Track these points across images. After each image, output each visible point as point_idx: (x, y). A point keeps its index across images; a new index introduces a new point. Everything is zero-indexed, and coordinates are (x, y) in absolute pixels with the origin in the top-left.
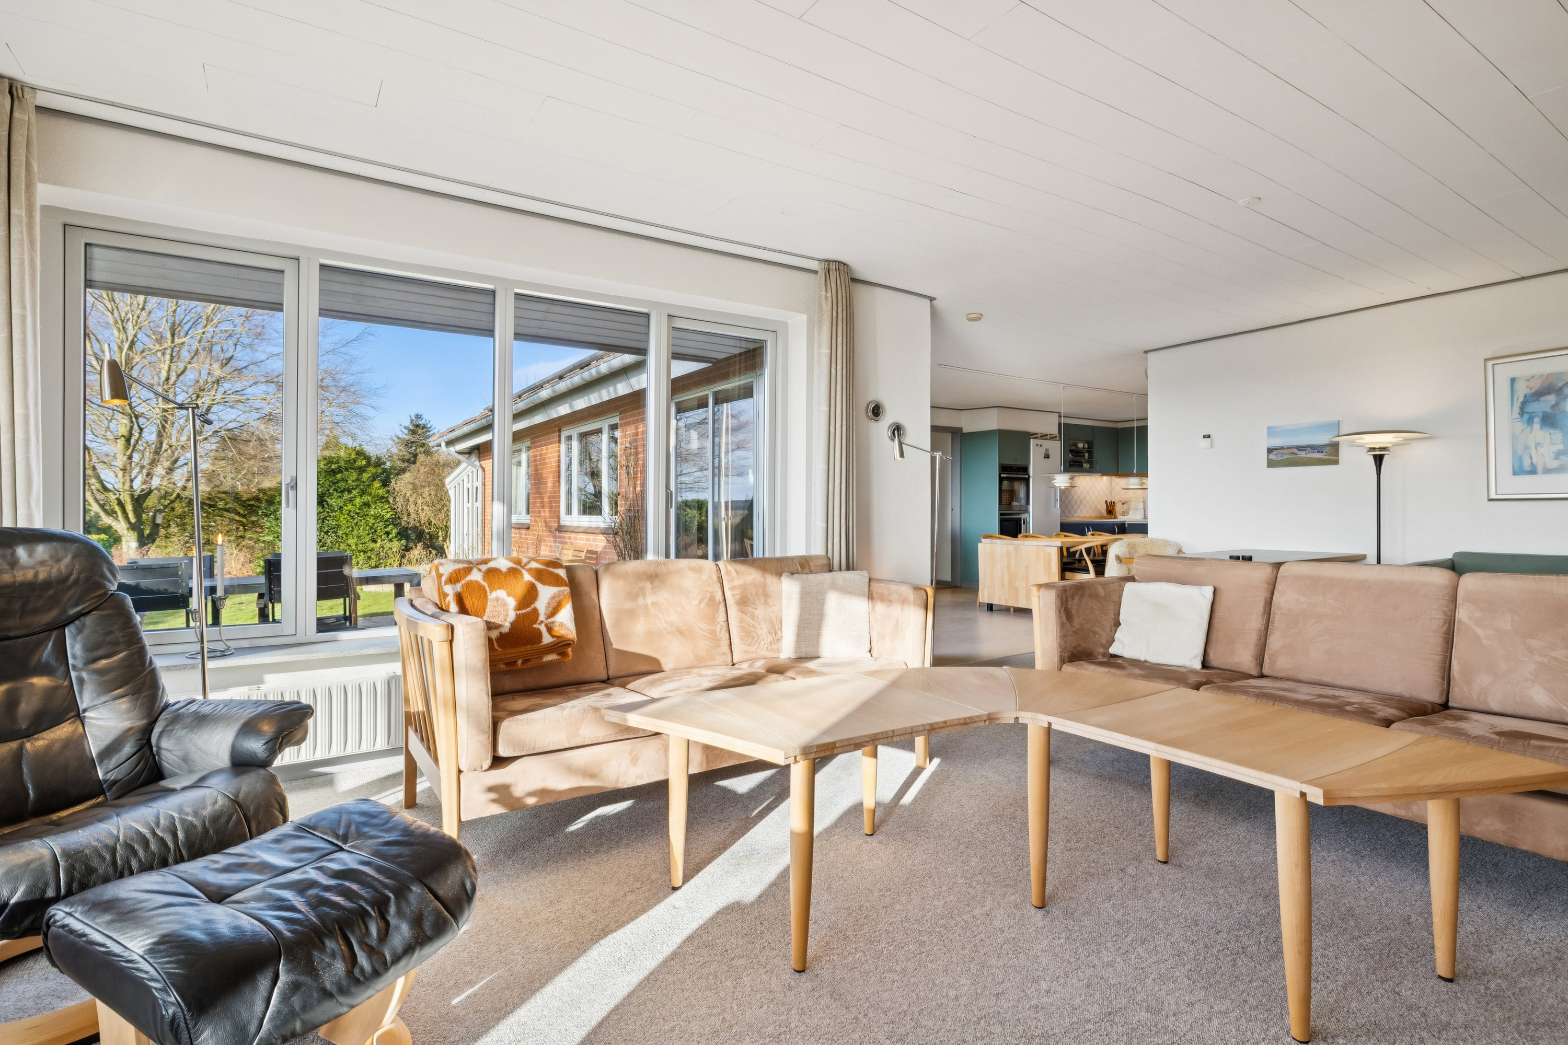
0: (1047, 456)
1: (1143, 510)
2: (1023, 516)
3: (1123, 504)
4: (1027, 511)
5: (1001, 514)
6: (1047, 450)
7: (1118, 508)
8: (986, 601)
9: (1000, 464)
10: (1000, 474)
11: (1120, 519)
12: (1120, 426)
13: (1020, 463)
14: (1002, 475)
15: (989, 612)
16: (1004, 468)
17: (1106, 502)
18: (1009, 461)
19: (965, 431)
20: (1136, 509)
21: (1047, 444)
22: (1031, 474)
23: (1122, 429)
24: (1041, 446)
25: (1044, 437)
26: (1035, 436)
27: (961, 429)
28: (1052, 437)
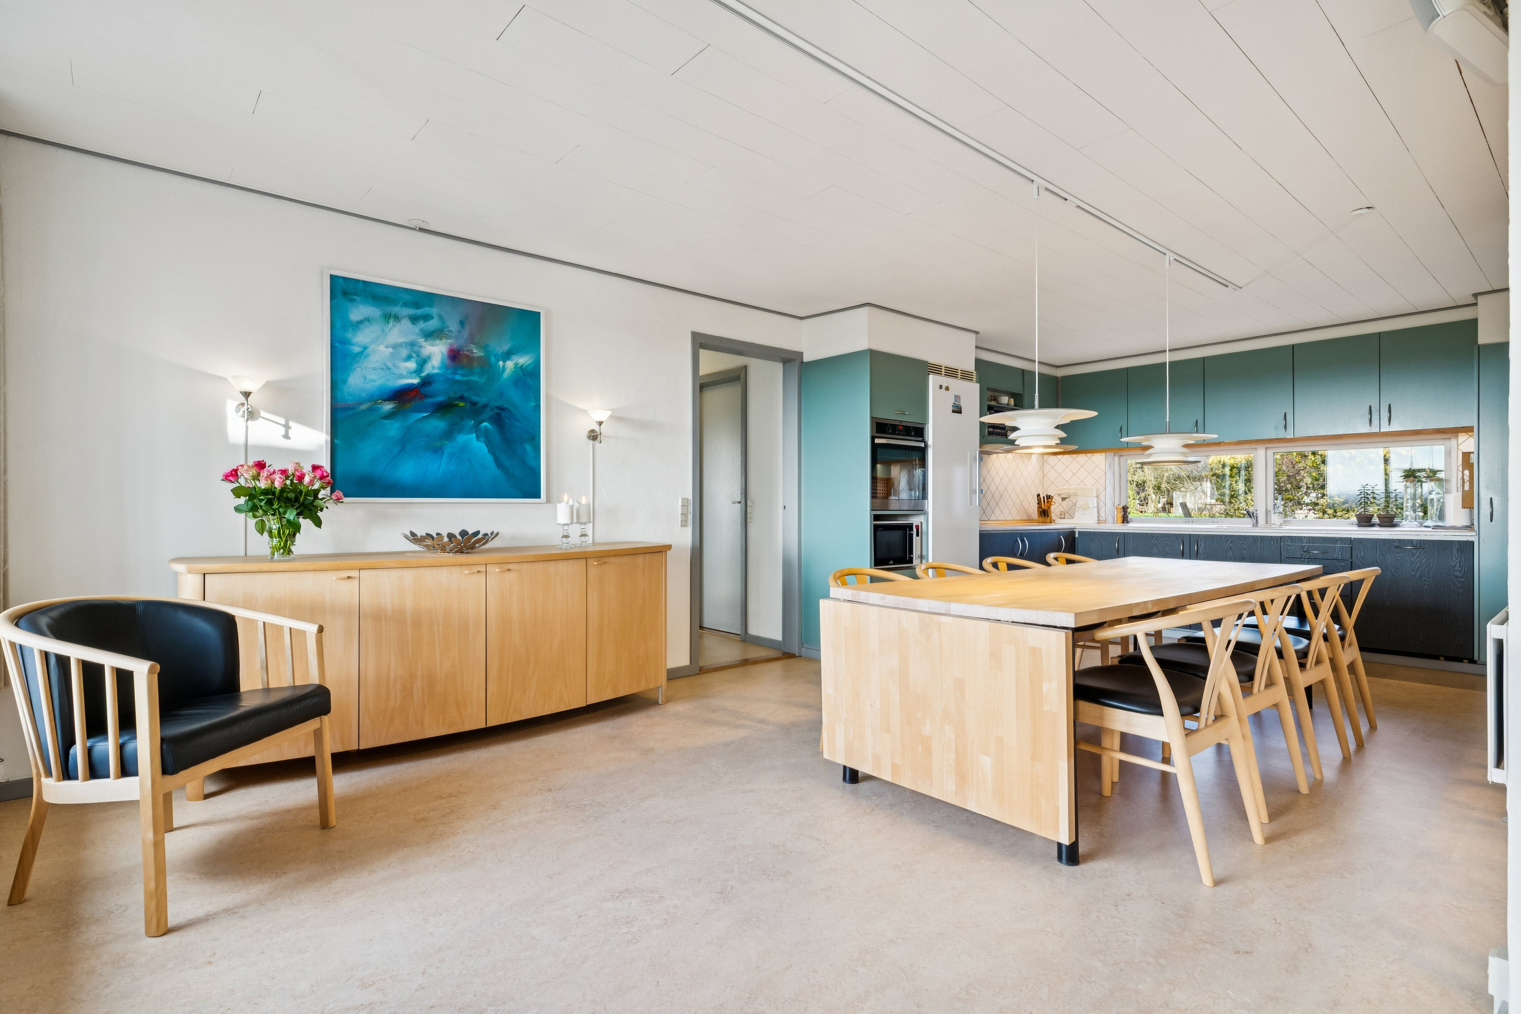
0: (957, 410)
1: (1096, 510)
2: (915, 521)
3: (1064, 499)
4: (921, 511)
5: (876, 518)
6: (957, 398)
7: (1055, 510)
8: (842, 760)
9: (872, 418)
10: (873, 438)
11: (1060, 524)
12: (1060, 373)
13: (910, 419)
14: (877, 441)
15: (849, 786)
16: (880, 427)
17: (1038, 495)
18: (889, 415)
19: (807, 358)
20: (1086, 508)
21: (957, 385)
22: (930, 442)
23: (1063, 378)
24: (947, 389)
25: (951, 373)
26: (936, 369)
27: (802, 354)
28: (966, 376)
